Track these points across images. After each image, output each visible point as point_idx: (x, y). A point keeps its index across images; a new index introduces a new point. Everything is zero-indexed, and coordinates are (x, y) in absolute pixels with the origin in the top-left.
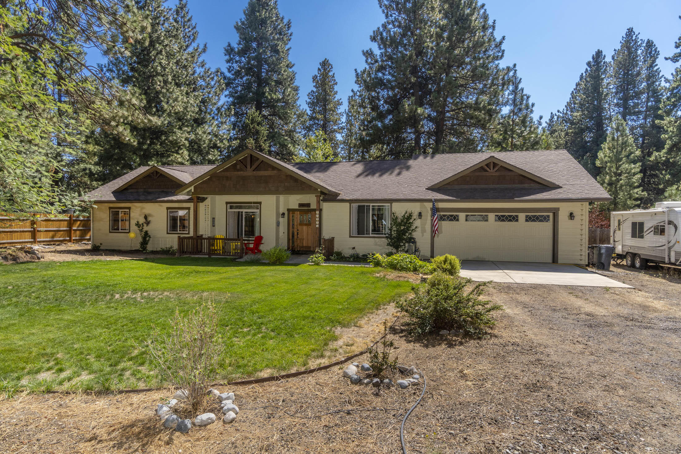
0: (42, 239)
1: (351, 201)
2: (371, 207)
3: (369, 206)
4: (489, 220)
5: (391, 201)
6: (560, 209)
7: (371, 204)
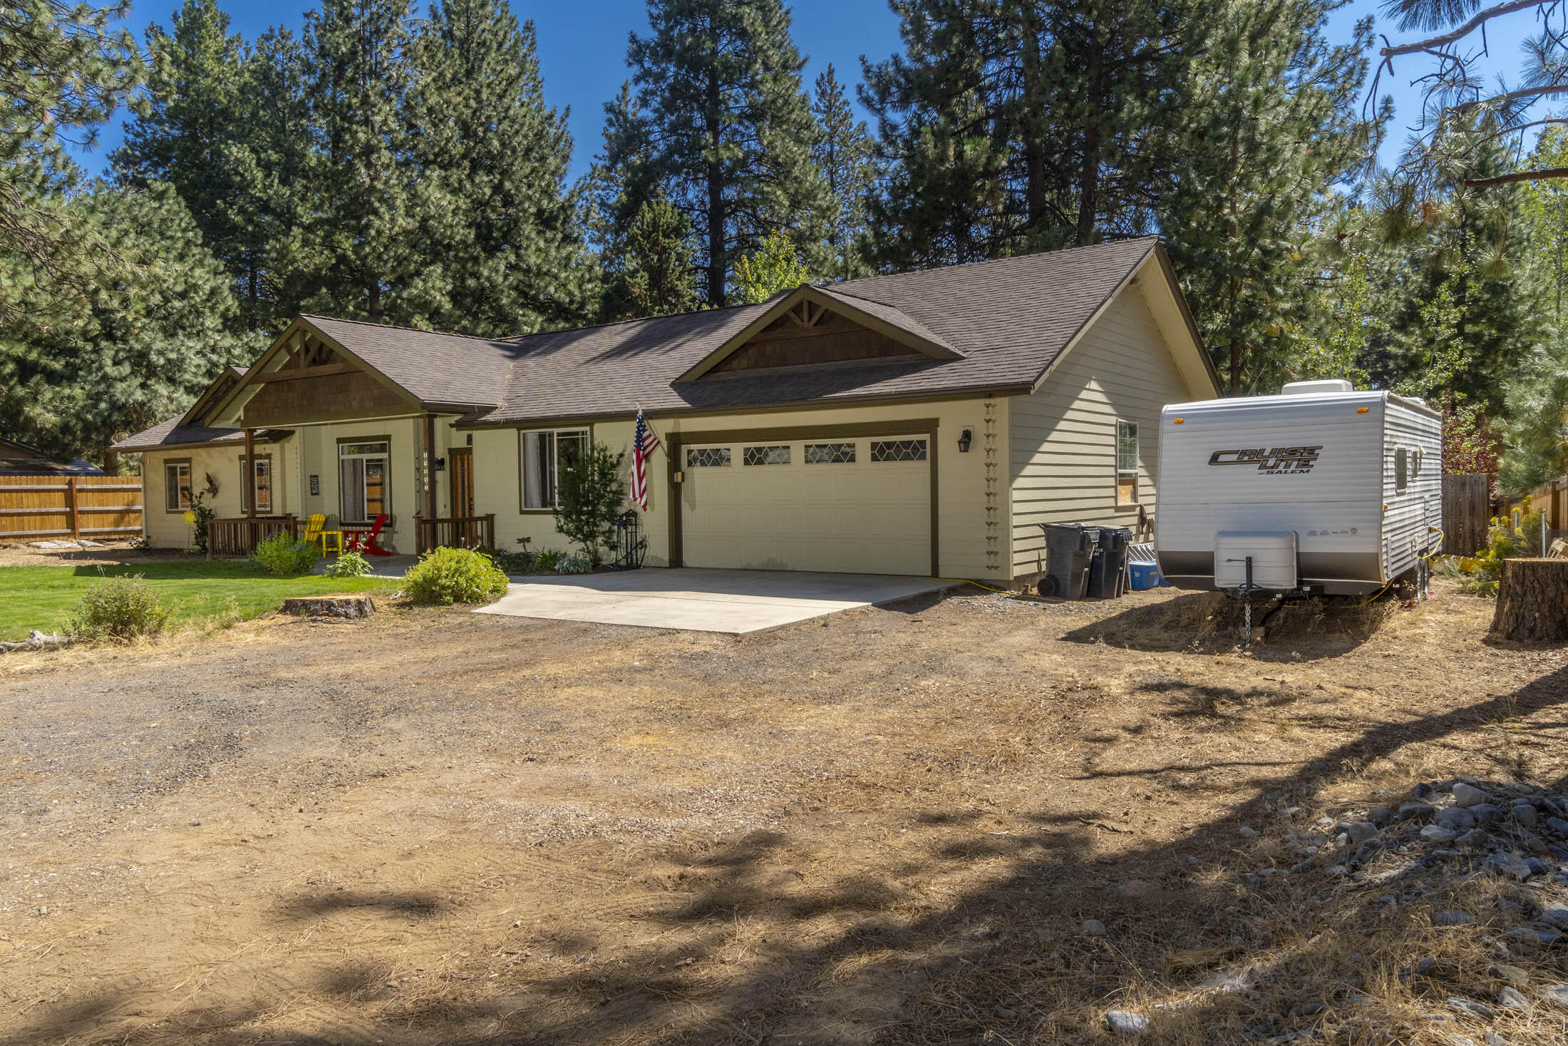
0: (91, 529)
1: (521, 424)
2: (555, 437)
3: (551, 435)
4: (792, 460)
5: (591, 419)
6: (941, 423)
7: (556, 431)
